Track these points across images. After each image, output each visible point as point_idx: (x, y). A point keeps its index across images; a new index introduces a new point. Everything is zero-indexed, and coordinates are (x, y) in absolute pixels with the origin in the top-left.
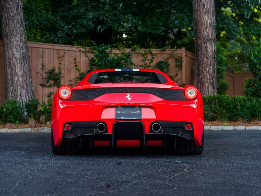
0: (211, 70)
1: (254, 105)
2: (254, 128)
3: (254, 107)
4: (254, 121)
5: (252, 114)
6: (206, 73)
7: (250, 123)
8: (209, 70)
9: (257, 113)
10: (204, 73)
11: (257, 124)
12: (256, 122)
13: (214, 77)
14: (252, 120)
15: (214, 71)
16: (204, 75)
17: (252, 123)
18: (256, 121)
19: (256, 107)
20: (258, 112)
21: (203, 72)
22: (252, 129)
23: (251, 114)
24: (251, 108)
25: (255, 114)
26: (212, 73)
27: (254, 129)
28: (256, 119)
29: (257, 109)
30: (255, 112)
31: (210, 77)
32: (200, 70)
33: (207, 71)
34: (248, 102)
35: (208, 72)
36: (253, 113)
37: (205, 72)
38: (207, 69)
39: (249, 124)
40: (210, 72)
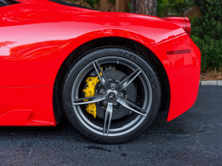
0: (150, 3)
1: (213, 50)
2: (213, 82)
3: (213, 53)
4: (210, 72)
5: (209, 63)
6: (145, 7)
7: (205, 75)
8: (147, 4)
9: (216, 61)
10: (141, 7)
11: (215, 78)
12: (213, 74)
13: (154, 13)
14: (207, 71)
15: (154, 5)
16: (142, 9)
17: (208, 75)
18: (213, 71)
19: (216, 53)
20: (218, 60)
21: (141, 5)
22: (210, 85)
23: (207, 62)
24: (208, 54)
25: (213, 63)
26: (152, 8)
27: (213, 85)
28: (214, 69)
29: (217, 55)
30: (214, 60)
31: (148, 12)
32: (137, 3)
33: (146, 5)
34: (205, 46)
35: (147, 7)
36: (211, 61)
37: (143, 6)
38: (146, 3)
39: (203, 77)
40: (149, 6)
